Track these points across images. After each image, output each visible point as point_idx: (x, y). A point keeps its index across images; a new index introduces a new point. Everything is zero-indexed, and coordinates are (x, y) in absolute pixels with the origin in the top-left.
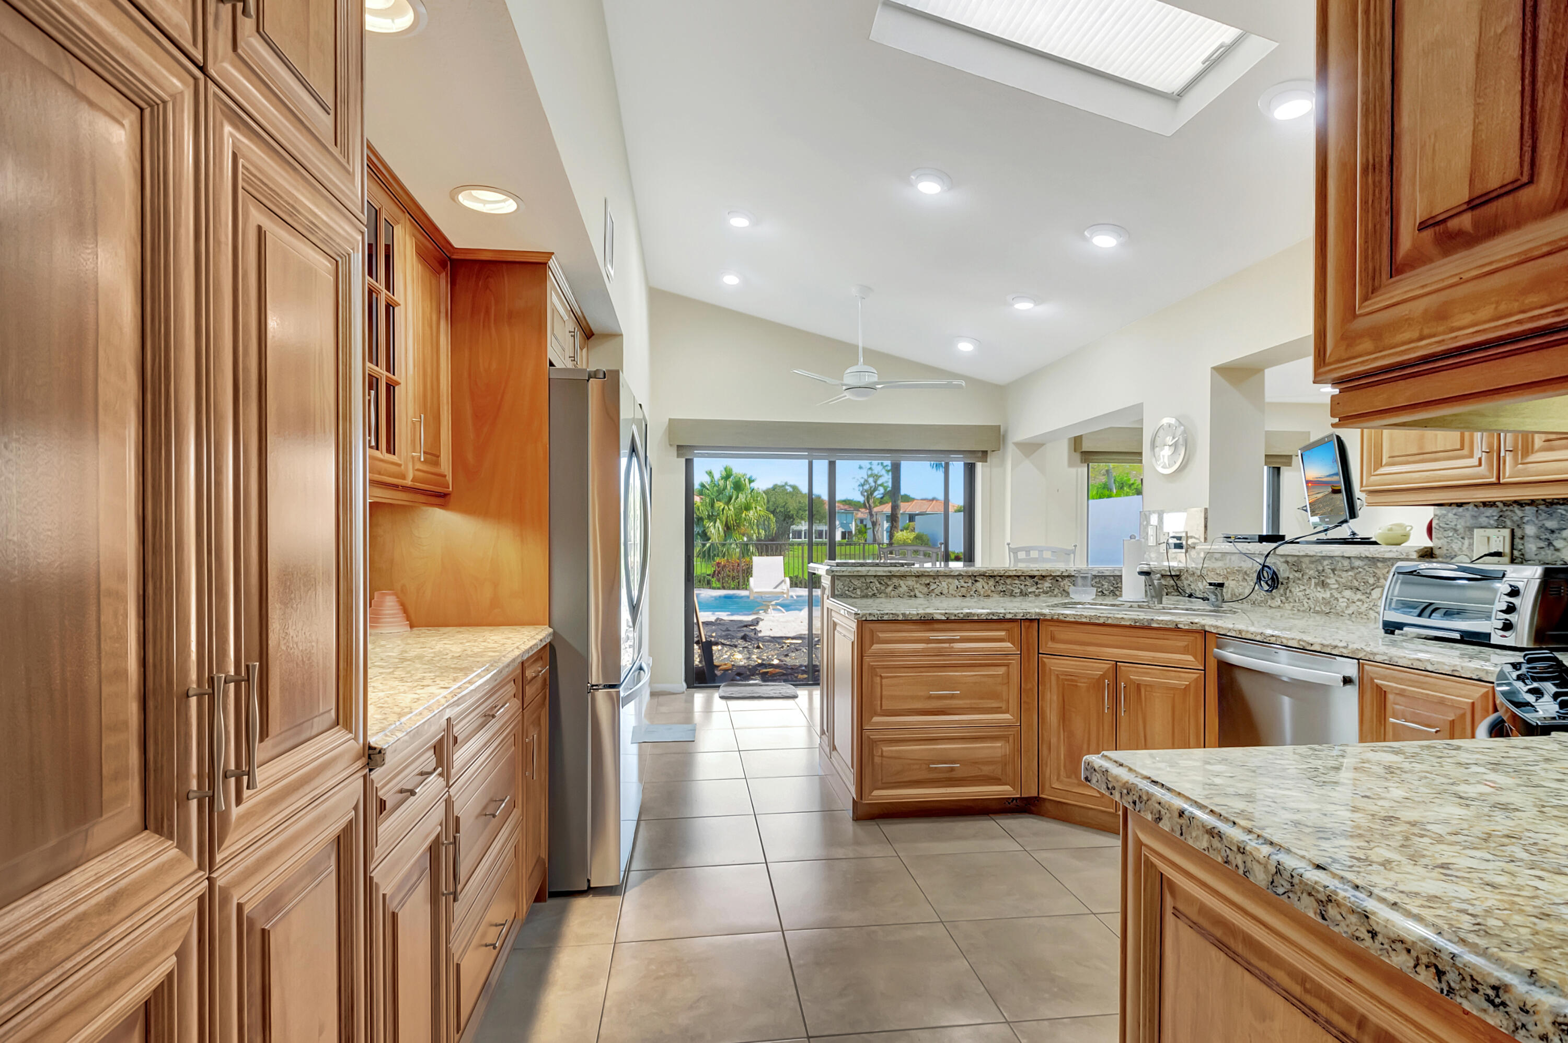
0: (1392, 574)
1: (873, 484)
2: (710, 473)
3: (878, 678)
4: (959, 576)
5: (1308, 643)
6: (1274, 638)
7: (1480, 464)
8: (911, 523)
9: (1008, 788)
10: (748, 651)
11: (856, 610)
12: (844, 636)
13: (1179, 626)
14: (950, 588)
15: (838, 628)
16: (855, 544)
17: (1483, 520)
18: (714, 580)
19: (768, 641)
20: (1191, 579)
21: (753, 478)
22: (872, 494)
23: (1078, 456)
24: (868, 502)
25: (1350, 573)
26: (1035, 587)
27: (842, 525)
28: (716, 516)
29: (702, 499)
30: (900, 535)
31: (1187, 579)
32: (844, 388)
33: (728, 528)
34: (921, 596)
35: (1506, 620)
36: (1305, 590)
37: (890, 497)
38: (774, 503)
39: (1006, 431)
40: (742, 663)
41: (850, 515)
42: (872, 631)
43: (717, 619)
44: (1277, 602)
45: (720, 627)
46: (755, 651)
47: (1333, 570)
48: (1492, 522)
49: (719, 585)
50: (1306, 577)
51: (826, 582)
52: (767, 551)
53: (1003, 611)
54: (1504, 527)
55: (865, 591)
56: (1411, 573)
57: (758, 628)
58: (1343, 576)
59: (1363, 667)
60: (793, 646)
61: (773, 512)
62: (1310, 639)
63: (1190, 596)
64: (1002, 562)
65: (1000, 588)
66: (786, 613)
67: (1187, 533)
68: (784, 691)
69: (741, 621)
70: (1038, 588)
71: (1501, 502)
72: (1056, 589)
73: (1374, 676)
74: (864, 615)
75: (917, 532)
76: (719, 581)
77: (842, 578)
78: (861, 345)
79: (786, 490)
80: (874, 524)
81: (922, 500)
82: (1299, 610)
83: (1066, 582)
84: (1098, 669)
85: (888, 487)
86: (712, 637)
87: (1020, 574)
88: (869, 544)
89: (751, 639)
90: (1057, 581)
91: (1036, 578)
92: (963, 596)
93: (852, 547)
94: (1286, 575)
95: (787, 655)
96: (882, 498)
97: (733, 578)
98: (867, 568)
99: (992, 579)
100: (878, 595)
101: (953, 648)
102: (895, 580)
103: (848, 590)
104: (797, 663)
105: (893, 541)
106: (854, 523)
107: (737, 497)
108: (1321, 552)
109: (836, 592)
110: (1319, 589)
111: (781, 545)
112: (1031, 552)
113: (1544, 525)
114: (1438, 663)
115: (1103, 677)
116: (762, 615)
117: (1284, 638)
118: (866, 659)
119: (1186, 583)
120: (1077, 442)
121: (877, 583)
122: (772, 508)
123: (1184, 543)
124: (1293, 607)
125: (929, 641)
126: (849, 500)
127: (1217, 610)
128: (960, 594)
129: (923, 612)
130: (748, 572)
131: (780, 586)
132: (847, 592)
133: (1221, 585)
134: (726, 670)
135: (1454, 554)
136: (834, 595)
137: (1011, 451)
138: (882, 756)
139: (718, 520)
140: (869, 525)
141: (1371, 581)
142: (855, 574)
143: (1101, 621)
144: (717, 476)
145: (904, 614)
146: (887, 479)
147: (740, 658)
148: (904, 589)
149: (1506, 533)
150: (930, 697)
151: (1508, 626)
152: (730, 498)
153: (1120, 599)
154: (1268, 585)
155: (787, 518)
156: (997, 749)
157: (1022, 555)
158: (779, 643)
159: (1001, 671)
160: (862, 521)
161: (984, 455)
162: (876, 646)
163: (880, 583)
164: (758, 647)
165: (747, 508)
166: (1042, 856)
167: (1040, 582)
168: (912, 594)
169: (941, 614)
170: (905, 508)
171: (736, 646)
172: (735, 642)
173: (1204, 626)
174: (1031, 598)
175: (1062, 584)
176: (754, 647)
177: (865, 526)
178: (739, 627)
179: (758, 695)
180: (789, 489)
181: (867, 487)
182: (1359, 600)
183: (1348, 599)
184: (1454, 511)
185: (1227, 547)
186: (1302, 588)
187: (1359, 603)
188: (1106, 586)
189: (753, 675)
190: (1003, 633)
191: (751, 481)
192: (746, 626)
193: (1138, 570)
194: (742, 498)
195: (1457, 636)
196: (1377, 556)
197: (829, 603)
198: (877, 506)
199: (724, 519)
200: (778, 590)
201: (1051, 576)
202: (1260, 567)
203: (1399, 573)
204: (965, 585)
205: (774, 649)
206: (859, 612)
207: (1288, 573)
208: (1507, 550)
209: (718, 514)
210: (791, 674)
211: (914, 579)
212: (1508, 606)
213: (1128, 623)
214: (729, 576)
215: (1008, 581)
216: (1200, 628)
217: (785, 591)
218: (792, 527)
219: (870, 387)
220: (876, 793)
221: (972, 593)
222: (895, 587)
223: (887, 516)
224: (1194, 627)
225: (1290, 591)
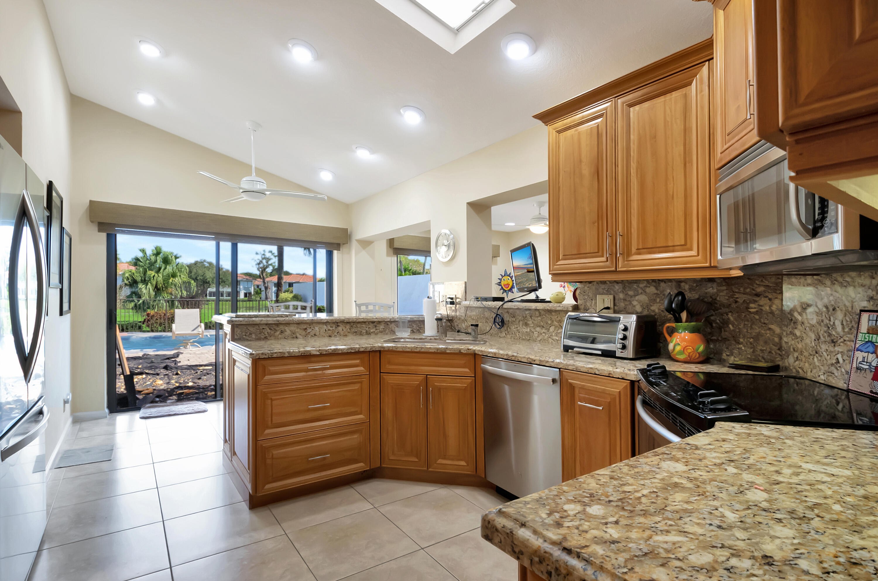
0: (566, 319)
1: (265, 264)
2: (143, 251)
3: (269, 401)
4: (326, 323)
5: (533, 360)
6: (514, 357)
7: (607, 261)
8: (290, 288)
9: (362, 464)
10: (168, 377)
11: (251, 351)
12: (242, 370)
13: (461, 351)
14: (321, 331)
15: (237, 364)
16: (252, 301)
17: (601, 290)
18: (144, 326)
19: (186, 369)
20: (458, 322)
21: (178, 256)
22: (265, 270)
23: (391, 251)
24: (262, 275)
25: (539, 318)
26: (375, 329)
27: (245, 288)
28: (148, 281)
29: (137, 268)
30: (283, 295)
31: (456, 321)
32: (241, 191)
33: (158, 290)
34: (301, 337)
35: (623, 343)
36: (517, 327)
37: (277, 272)
38: (196, 274)
39: (351, 233)
40: (162, 387)
41: (251, 282)
42: (265, 367)
43: (144, 355)
44: (504, 334)
45: (146, 360)
46: (174, 377)
47: (531, 317)
48: (605, 292)
49: (148, 329)
50: (518, 320)
51: (227, 328)
52: (188, 305)
53: (358, 346)
54: (610, 294)
55: (259, 335)
56: (575, 319)
57: (178, 360)
58: (535, 320)
59: (562, 373)
60: (205, 371)
61: (195, 280)
62: (533, 357)
63: (458, 331)
64: (353, 313)
65: (353, 330)
66: (201, 348)
67: (456, 295)
68: (197, 407)
69: (164, 355)
70: (376, 329)
71: (609, 281)
72: (387, 330)
73: (568, 378)
74: (258, 354)
75: (294, 293)
76: (148, 326)
77: (241, 326)
78: (253, 166)
79: (204, 265)
80: (266, 288)
81: (297, 274)
82: (514, 338)
83: (393, 326)
84: (416, 380)
85: (275, 266)
86: (138, 368)
87: (366, 321)
88: (262, 301)
89: (171, 368)
90: (388, 324)
91: (375, 323)
92: (330, 336)
93: (251, 302)
94: (508, 319)
95: (200, 379)
96: (271, 272)
97: (160, 325)
98: (260, 319)
99: (348, 325)
100: (269, 338)
101: (324, 373)
102: (282, 327)
103: (245, 335)
104: (208, 383)
105: (279, 299)
106: (253, 287)
107: (165, 268)
108: (526, 307)
109: (236, 337)
110: (524, 327)
111: (199, 301)
112: (369, 306)
113: (628, 293)
114: (602, 370)
115: (419, 386)
116: (182, 350)
117: (520, 357)
118: (260, 388)
119: (456, 324)
120: (391, 242)
121: (268, 329)
122: (194, 277)
123: (455, 301)
124: (512, 337)
125: (307, 370)
126: (249, 273)
127: (475, 340)
128: (327, 335)
129: (303, 350)
130: (172, 320)
131: (197, 329)
132: (244, 336)
133: (477, 326)
134: (148, 394)
135: (588, 308)
136: (233, 339)
137: (354, 245)
138: (273, 458)
139: (149, 284)
140: (263, 289)
141: (549, 322)
142: (251, 323)
143: (418, 350)
144: (149, 252)
145: (289, 352)
146: (275, 261)
147: (160, 384)
148: (288, 332)
149: (611, 297)
150: (309, 410)
151: (624, 347)
152: (160, 269)
153: (424, 335)
154: (499, 325)
155: (204, 283)
156: (354, 439)
157: (363, 308)
158: (194, 370)
159: (356, 387)
160: (258, 286)
161: (338, 246)
162: (267, 377)
163: (270, 329)
164: (177, 374)
165: (174, 275)
166: (385, 509)
167: (378, 325)
168: (294, 336)
169: (317, 351)
170: (286, 279)
171: (158, 374)
172: (158, 371)
173: (475, 351)
174: (373, 336)
175: (390, 326)
176: (173, 374)
177: (260, 289)
178: (162, 360)
179: (175, 413)
180: (207, 265)
181: (261, 265)
182: (544, 333)
183: (538, 332)
184: (588, 285)
185: (478, 304)
186: (516, 326)
187: (543, 334)
188: (415, 327)
189: (171, 396)
190: (358, 361)
191: (176, 258)
192: (168, 359)
193: (435, 317)
194: (169, 269)
195: (600, 353)
196: (553, 309)
197: (230, 345)
198: (268, 277)
199: (154, 283)
200: (195, 332)
201: (384, 321)
202: (495, 315)
203: (569, 319)
204: (331, 329)
205: (190, 375)
206: (254, 352)
207: (508, 318)
208: (612, 306)
209: (150, 280)
210: (202, 392)
211: (296, 325)
212: (624, 336)
213: (433, 351)
214: (157, 323)
215: (359, 325)
216: (473, 352)
217: (201, 333)
218: (209, 289)
219: (261, 193)
220: (268, 486)
221: (336, 334)
222: (282, 332)
223: (275, 284)
224: (469, 352)
225: (510, 328)
